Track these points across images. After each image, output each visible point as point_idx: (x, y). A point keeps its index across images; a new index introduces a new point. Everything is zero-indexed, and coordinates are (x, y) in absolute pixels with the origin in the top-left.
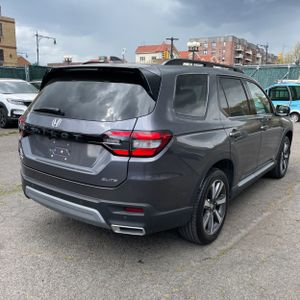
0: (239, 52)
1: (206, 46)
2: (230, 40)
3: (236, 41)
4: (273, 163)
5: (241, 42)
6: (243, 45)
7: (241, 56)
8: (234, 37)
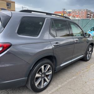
0: (89, 14)
1: (77, 12)
2: (86, 10)
3: (87, 11)
4: (83, 56)
5: (89, 11)
6: (90, 12)
7: (89, 16)
8: (87, 10)
